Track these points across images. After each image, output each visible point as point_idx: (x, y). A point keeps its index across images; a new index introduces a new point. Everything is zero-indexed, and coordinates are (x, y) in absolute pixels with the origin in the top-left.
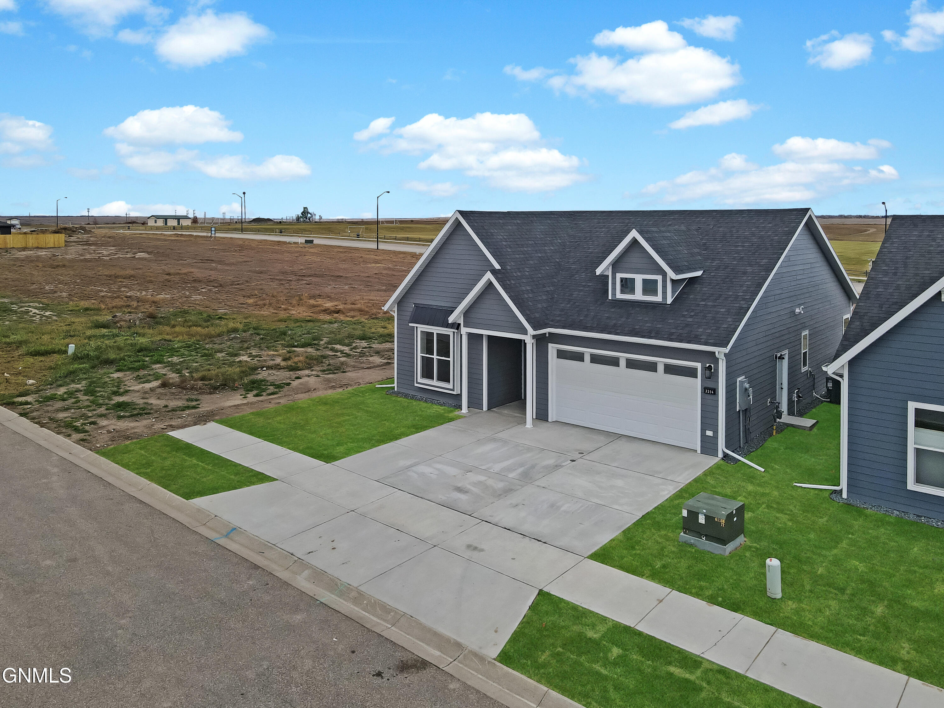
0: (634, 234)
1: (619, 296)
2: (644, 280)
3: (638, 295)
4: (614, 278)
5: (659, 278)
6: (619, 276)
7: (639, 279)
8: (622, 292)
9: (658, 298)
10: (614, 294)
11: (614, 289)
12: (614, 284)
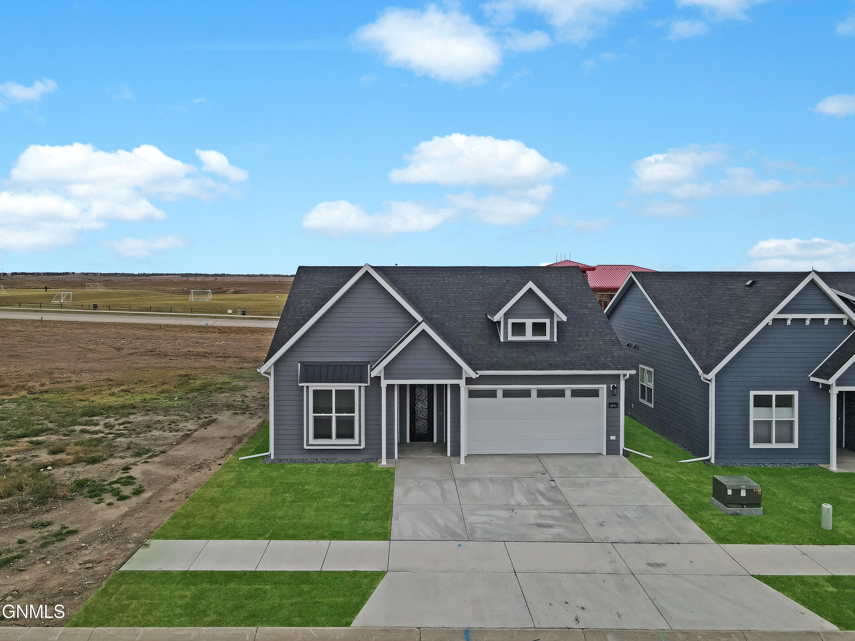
0: (530, 285)
1: (511, 338)
2: (534, 324)
3: (529, 336)
4: (506, 324)
5: (547, 321)
6: (510, 321)
7: (529, 323)
8: (513, 334)
9: (547, 338)
10: (506, 337)
11: (506, 332)
12: (506, 328)
